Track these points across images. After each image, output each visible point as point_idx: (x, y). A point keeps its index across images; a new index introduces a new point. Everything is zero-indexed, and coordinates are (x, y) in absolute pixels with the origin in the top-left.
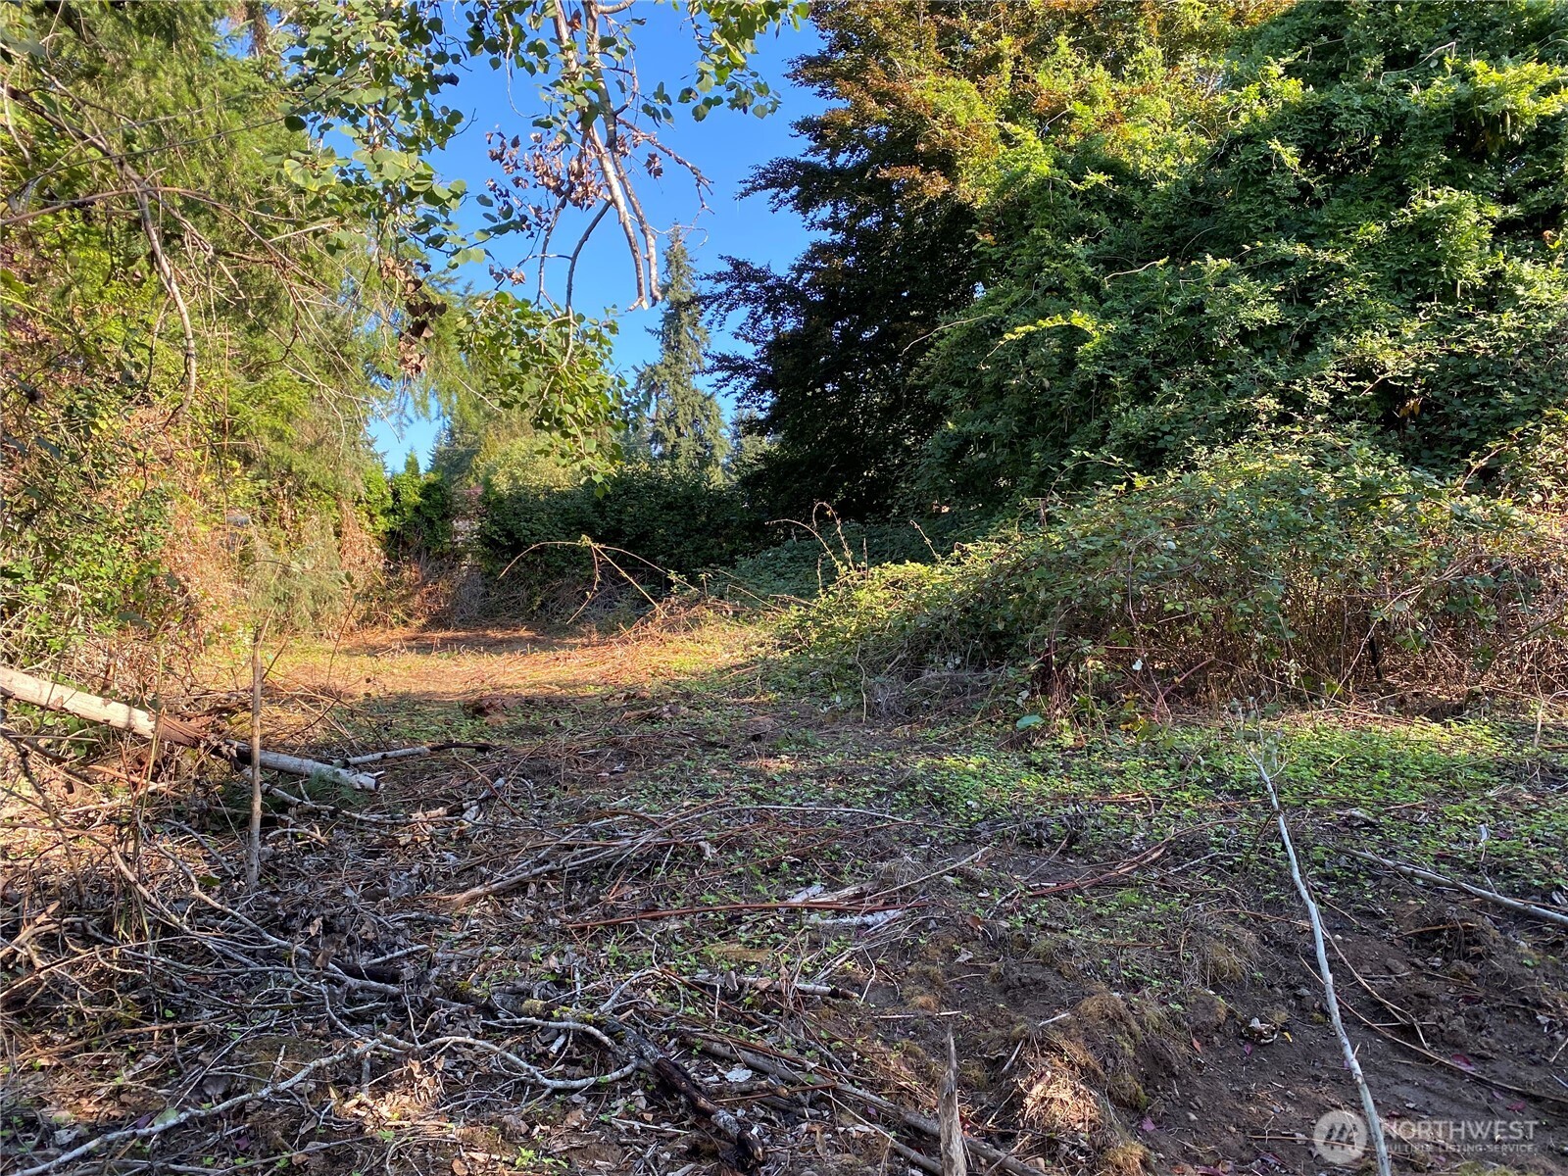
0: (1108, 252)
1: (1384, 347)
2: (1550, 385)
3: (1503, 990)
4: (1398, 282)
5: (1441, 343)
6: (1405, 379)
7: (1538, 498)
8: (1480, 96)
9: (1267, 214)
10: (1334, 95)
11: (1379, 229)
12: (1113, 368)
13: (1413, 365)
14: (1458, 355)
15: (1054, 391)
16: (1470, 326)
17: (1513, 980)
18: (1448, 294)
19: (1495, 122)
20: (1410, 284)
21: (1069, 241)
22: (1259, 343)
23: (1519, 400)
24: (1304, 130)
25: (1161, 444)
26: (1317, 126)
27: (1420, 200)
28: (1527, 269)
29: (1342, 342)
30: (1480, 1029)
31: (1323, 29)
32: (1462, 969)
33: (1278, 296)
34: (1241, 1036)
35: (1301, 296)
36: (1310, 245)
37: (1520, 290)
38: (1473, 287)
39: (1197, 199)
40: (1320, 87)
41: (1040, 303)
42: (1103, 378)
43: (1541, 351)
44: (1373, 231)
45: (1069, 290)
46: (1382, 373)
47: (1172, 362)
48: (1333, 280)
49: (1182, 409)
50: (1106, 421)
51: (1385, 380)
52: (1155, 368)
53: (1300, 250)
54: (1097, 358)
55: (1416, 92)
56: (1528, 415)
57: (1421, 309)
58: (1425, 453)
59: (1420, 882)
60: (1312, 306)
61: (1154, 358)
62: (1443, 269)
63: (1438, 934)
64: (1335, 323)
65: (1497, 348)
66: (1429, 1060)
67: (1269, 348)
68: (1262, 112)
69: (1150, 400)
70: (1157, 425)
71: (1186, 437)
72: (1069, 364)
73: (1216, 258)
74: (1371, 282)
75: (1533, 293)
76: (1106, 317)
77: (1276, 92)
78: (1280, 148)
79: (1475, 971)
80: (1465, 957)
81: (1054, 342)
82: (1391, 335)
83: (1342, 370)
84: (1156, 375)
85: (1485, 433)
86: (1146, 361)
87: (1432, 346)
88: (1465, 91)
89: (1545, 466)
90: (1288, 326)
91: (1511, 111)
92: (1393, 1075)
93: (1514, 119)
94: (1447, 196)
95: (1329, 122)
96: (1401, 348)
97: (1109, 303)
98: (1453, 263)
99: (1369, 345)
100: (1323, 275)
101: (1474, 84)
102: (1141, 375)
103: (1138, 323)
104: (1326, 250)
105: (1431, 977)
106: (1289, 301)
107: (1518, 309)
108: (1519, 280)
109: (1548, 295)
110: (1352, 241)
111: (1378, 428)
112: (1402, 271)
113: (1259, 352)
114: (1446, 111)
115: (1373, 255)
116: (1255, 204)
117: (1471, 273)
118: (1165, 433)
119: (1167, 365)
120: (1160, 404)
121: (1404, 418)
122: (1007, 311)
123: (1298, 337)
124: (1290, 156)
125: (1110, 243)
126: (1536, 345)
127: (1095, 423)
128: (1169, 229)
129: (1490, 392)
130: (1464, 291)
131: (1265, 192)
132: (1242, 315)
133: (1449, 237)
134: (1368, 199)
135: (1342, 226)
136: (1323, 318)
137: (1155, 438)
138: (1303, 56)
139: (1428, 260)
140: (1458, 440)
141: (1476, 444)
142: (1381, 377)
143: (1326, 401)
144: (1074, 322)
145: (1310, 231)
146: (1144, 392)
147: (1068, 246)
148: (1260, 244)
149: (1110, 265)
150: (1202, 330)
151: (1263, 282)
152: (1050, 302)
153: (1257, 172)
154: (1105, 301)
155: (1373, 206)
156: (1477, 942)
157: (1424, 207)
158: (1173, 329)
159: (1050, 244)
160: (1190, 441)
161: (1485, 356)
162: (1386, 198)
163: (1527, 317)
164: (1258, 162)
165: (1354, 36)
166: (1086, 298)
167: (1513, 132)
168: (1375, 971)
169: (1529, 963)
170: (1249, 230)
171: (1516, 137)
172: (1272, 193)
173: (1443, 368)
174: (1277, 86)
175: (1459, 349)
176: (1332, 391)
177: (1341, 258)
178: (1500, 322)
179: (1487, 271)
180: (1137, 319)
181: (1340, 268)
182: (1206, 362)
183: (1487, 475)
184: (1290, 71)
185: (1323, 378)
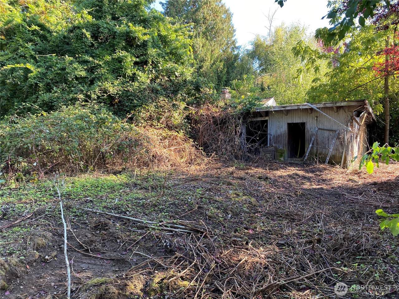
0: (39, 49)
1: (110, 86)
2: (144, 100)
3: (111, 236)
4: (113, 71)
5: (122, 87)
6: (114, 95)
7: (140, 125)
8: (131, 32)
9: (83, 48)
10: (99, 22)
11: (110, 58)
12: (40, 82)
13: (116, 91)
14: (126, 91)
15: (21, 85)
16: (128, 84)
17: (114, 233)
18: (124, 76)
19: (134, 38)
20: (116, 72)
21: (27, 43)
22: (81, 81)
23: (137, 102)
24: (92, 29)
25: (53, 104)
26: (96, 29)
27: (118, 53)
28: (140, 73)
29: (100, 84)
30: (105, 246)
31: (98, 5)
32: (103, 233)
33: (85, 70)
34: (42, 261)
35: (91, 70)
36: (93, 58)
37: (139, 78)
38: (130, 75)
39: (65, 40)
40: (97, 19)
41: (18, 60)
42: (36, 84)
43: (142, 92)
44: (108, 58)
45: (27, 57)
46: (109, 92)
47: (57, 82)
48: (99, 68)
49: (59, 95)
50: (37, 96)
51: (110, 94)
52: (52, 83)
53: (91, 59)
54: (35, 78)
55: (117, 27)
56: (140, 106)
57: (118, 79)
58: (119, 113)
59: (98, 214)
60: (93, 73)
61: (52, 80)
62: (123, 70)
63: (99, 225)
64: (99, 79)
65: (134, 90)
66: (91, 256)
67: (83, 83)
68: (82, 22)
69: (51, 92)
70: (52, 99)
71: (60, 103)
72: (26, 78)
73: (69, 56)
74: (108, 70)
75: (141, 79)
76: (38, 67)
77: (86, 18)
78: (85, 32)
79: (106, 233)
80: (104, 230)
81: (21, 71)
82: (112, 84)
83: (100, 91)
84: (52, 85)
85: (131, 109)
86: (49, 81)
87: (120, 88)
88: (128, 30)
89: (142, 118)
90: (88, 78)
91: (137, 37)
92: (82, 262)
93: (138, 39)
94: (124, 53)
95: (98, 29)
96: (114, 87)
97: (39, 63)
98: (125, 69)
99: (106, 85)
100: (96, 66)
101: (130, 29)
102: (48, 84)
103: (47, 70)
104: (97, 60)
105: (96, 236)
106: (88, 71)
107: (138, 82)
108: (139, 76)
109: (144, 80)
110: (103, 59)
111: (109, 106)
112: (114, 69)
113: (80, 83)
114: (124, 33)
115: (108, 64)
116: (80, 45)
117: (129, 72)
118: (54, 101)
119: (56, 83)
120: (53, 93)
121: (115, 104)
122: (7, 60)
123: (90, 81)
124: (88, 35)
125: (40, 47)
126: (142, 91)
127: (34, 96)
128: (57, 46)
129: (132, 100)
130: (128, 76)
131: (82, 42)
132: (76, 73)
133: (124, 63)
134: (107, 50)
135: (101, 55)
136: (96, 77)
137: (52, 102)
138: (93, 10)
139: (120, 67)
140: (125, 110)
141: (129, 112)
142: (109, 93)
143: (96, 98)
144: (27, 67)
145: (94, 55)
146: (49, 89)
147: (26, 45)
148: (80, 55)
149: (40, 53)
150: (65, 75)
151: (82, 65)
152: (21, 60)
153: (80, 37)
154: (38, 62)
155: (109, 52)
156: (107, 226)
157: (119, 55)
158: (57, 74)
159: (21, 43)
160: (61, 104)
161: (132, 92)
162: (111, 51)
163: (140, 84)
164: (81, 34)
165: (105, 9)
166: (32, 61)
167: (138, 42)
168: (83, 237)
169: (118, 229)
170: (78, 51)
171: (139, 43)
172: (84, 43)
173: (123, 93)
174: (86, 16)
175: (126, 89)
176: (97, 95)
177: (101, 63)
178: (135, 85)
179: (133, 72)
180: (47, 69)
181: (100, 65)
182: (67, 84)
183: (131, 119)
184: (89, 13)
185: (95, 92)
